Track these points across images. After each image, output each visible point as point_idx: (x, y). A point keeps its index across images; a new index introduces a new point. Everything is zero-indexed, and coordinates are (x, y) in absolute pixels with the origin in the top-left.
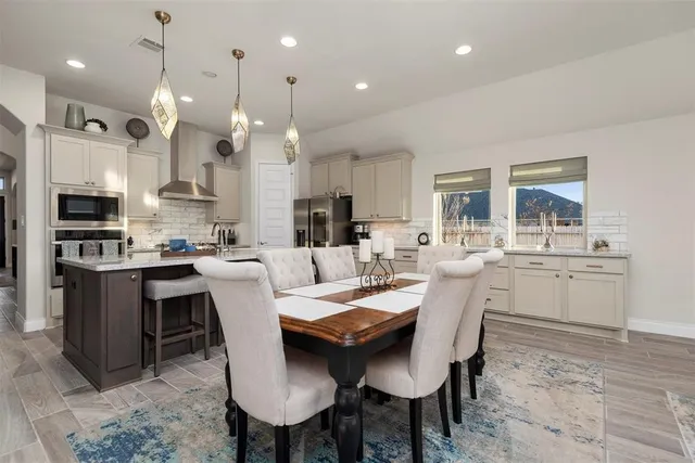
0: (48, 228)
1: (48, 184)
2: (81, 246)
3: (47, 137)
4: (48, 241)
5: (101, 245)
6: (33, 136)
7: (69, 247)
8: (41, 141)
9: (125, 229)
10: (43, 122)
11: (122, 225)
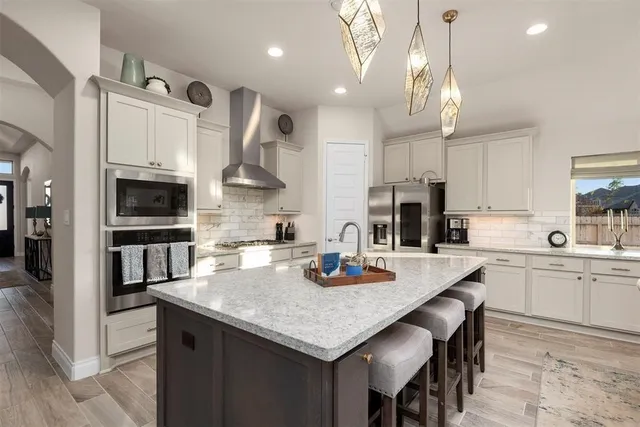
0: (103, 228)
1: (104, 166)
2: (145, 252)
3: (103, 95)
4: (102, 246)
5: (169, 249)
6: (84, 94)
7: (130, 255)
8: (94, 102)
9: (194, 227)
10: (97, 73)
11: (191, 222)
